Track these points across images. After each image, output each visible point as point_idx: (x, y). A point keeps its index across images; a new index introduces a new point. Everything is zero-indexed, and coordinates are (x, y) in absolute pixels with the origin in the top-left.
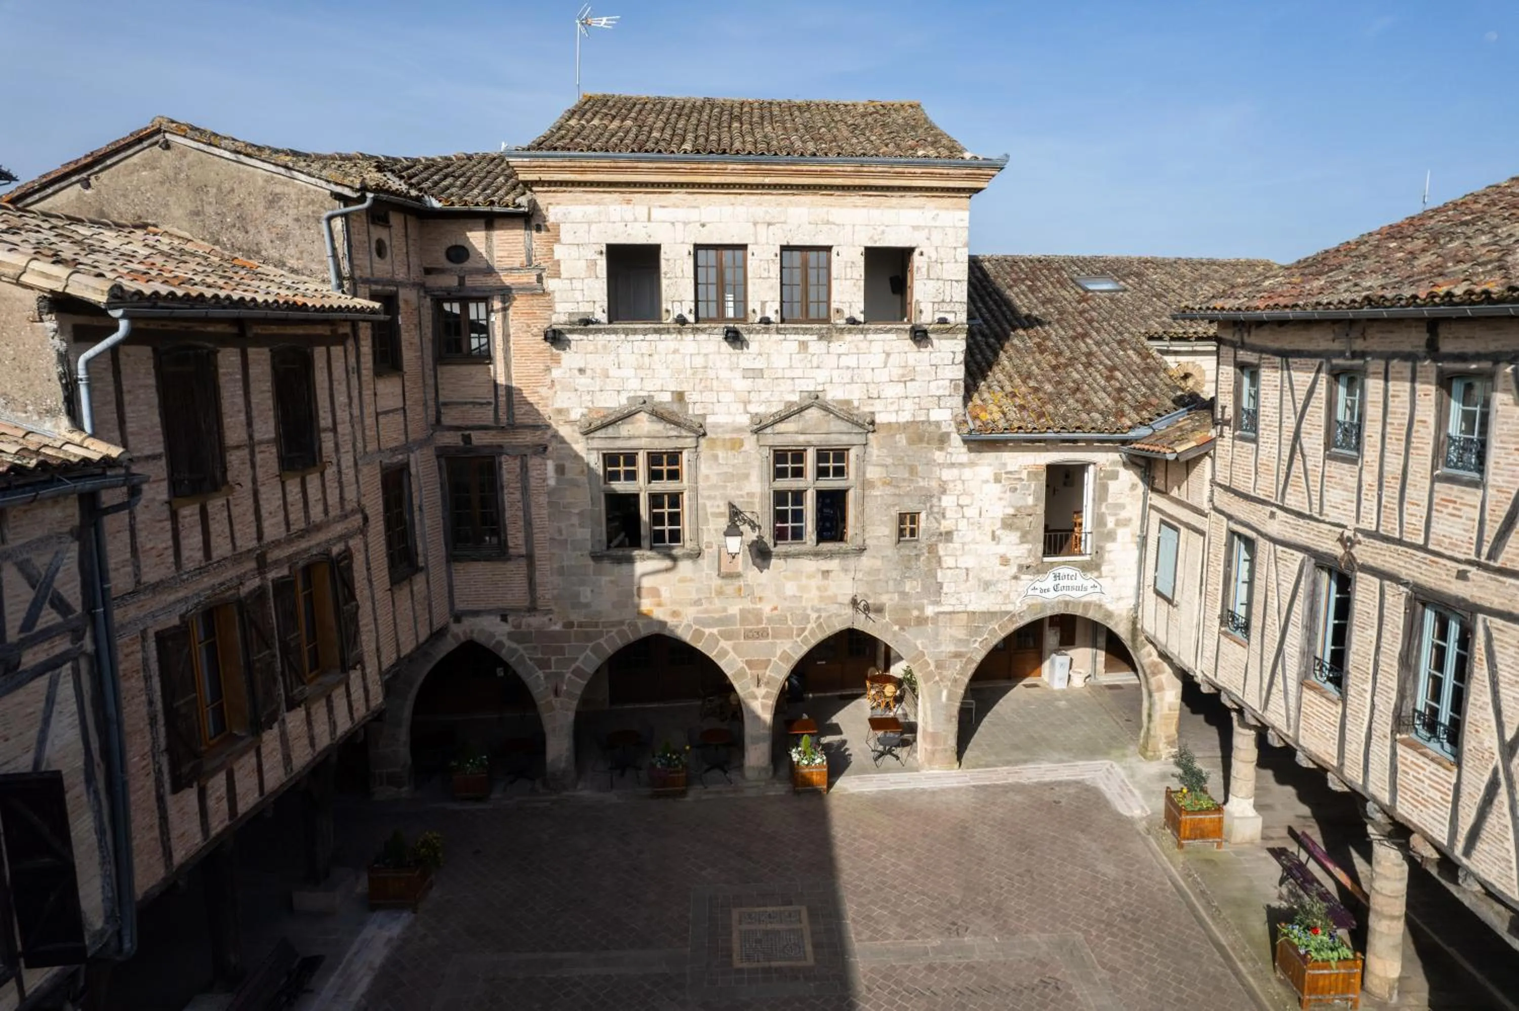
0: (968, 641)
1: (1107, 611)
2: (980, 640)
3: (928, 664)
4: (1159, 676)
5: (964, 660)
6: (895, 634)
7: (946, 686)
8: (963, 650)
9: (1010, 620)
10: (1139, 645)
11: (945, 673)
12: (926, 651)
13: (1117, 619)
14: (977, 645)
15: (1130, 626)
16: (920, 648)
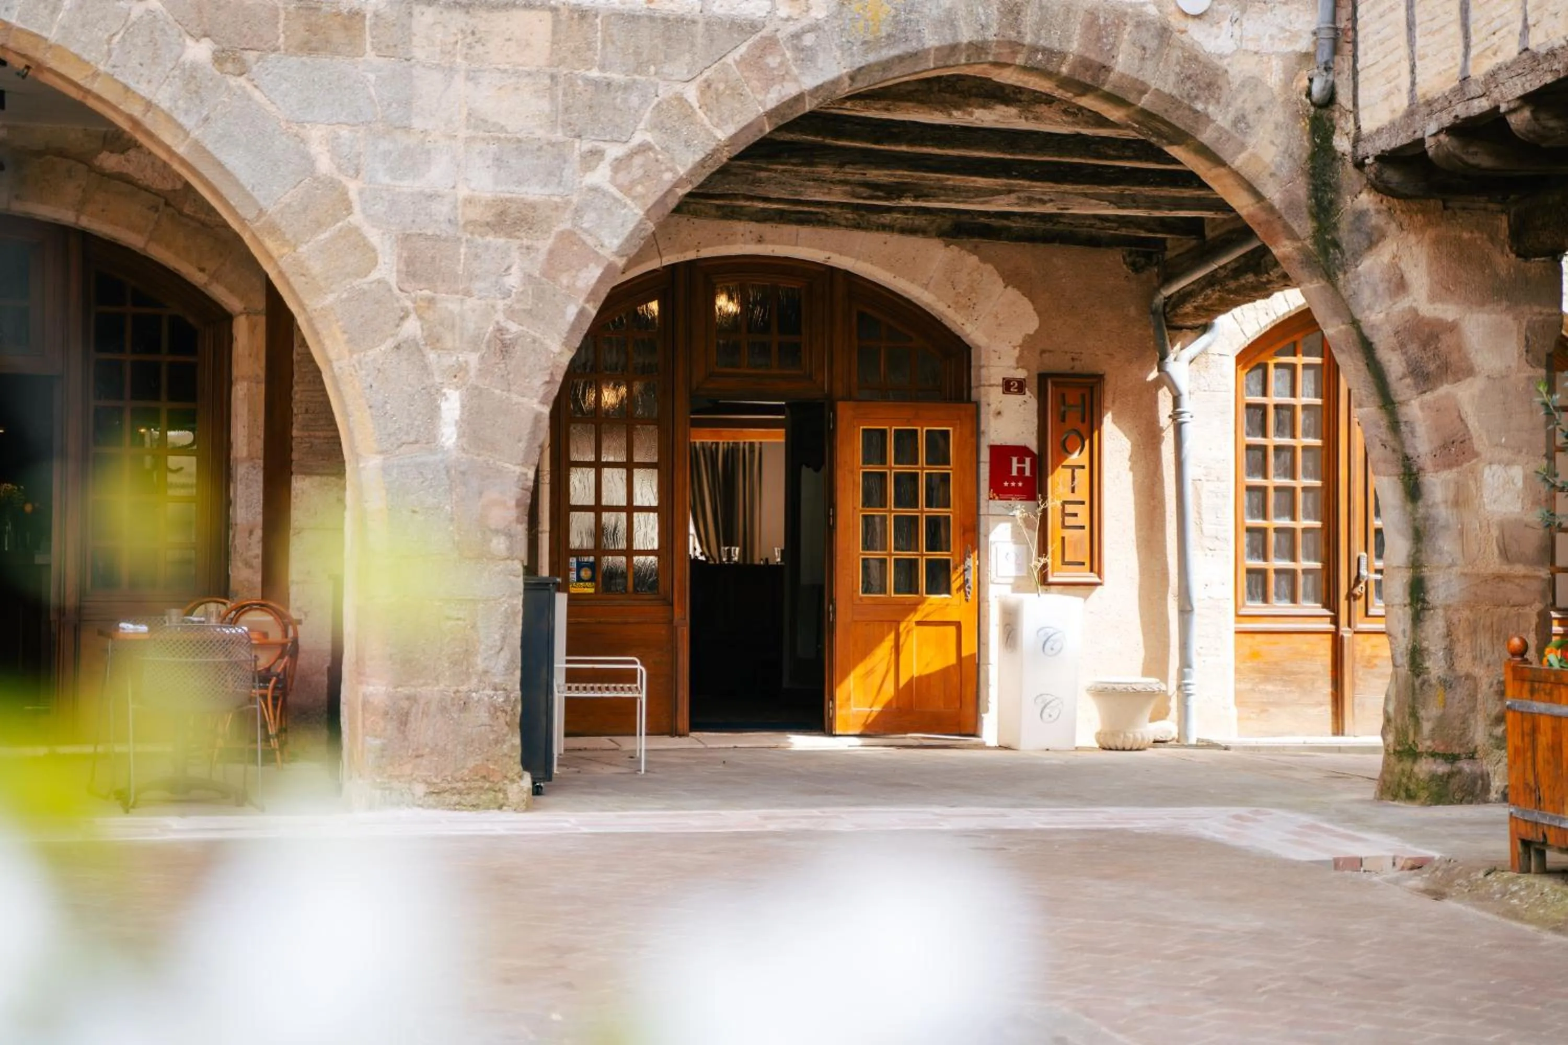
0: (559, 151)
1: (1193, 57)
2: (614, 151)
3: (370, 255)
4: (1444, 389)
5: (545, 245)
6: (191, 74)
7: (459, 371)
8: (534, 192)
9: (755, 61)
10: (1345, 234)
11: (450, 304)
12: (353, 187)
13: (1244, 102)
14: (600, 176)
15: (1302, 144)
16: (324, 165)
